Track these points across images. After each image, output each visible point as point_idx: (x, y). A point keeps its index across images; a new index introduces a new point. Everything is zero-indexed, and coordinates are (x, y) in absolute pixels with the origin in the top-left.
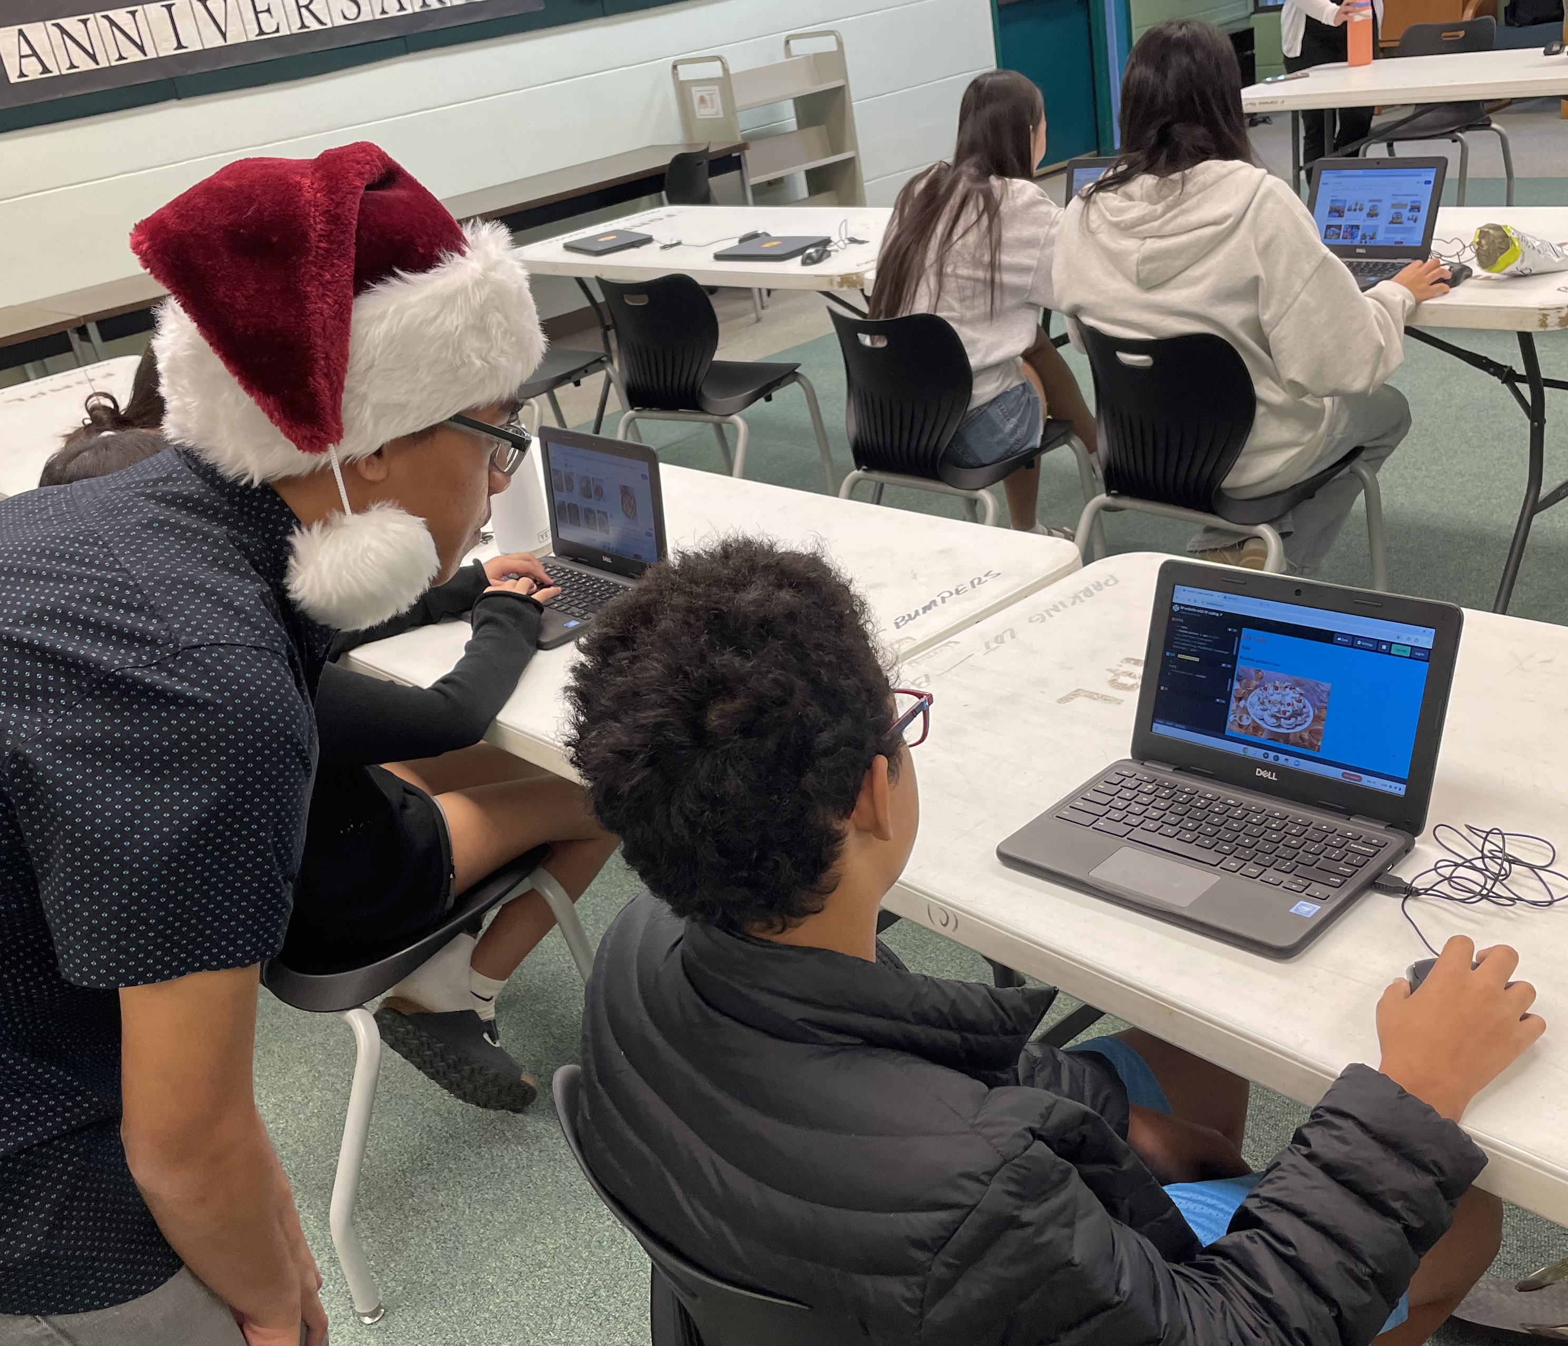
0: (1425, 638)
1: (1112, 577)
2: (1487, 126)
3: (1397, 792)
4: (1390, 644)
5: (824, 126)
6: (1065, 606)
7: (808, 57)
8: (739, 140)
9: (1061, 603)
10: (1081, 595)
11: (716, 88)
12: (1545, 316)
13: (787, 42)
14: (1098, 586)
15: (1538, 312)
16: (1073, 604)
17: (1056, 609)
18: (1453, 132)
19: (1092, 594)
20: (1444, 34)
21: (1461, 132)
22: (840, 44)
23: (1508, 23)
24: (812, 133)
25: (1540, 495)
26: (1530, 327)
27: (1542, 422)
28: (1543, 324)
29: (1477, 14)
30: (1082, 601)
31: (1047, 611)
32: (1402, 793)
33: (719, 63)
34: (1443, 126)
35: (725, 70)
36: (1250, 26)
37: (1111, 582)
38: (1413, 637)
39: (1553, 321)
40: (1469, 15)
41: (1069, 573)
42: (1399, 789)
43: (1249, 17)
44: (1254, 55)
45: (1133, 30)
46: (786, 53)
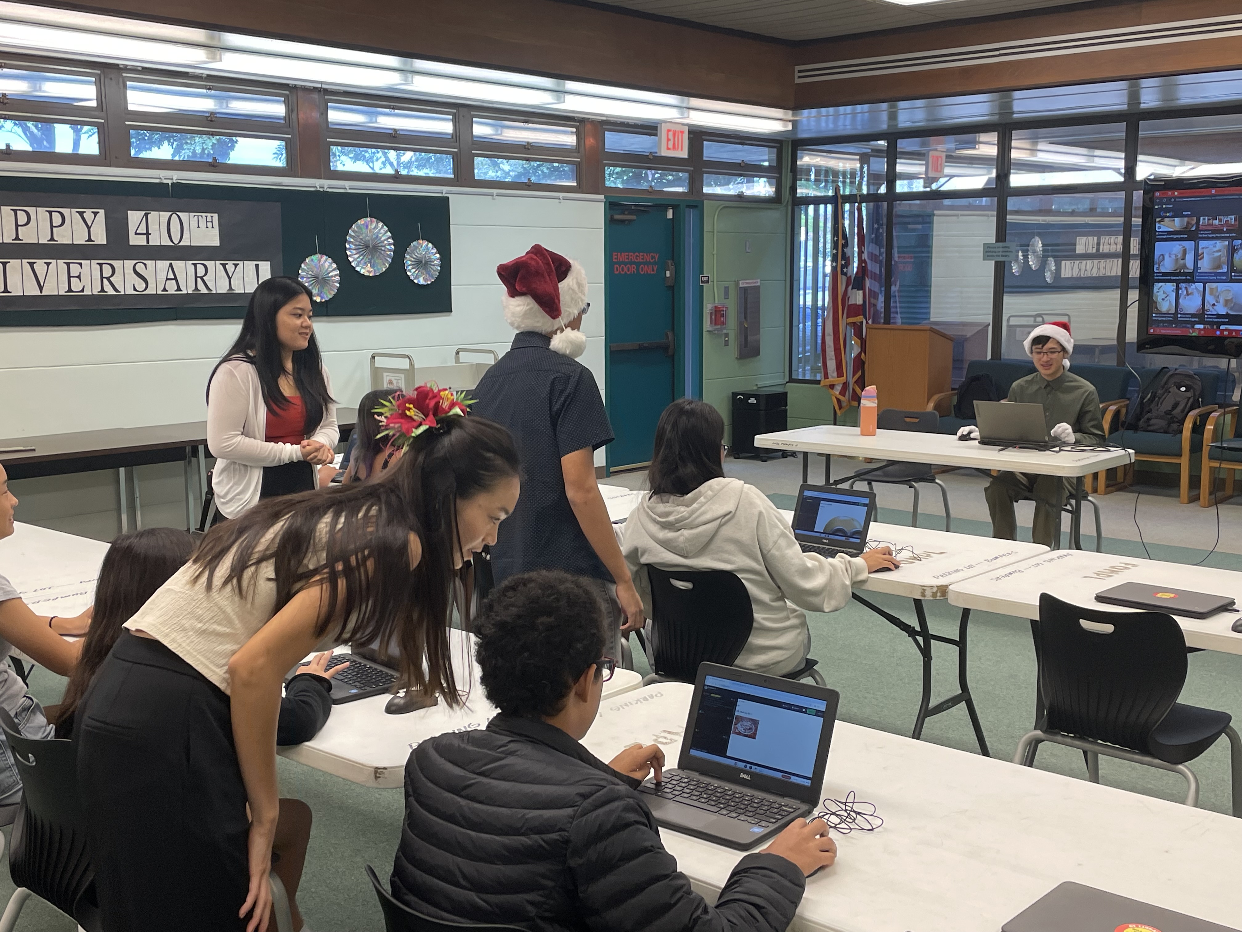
0: (821, 706)
1: (659, 693)
2: (932, 480)
3: (807, 784)
4: (806, 708)
6: (631, 704)
7: (472, 365)
9: (630, 703)
10: (642, 700)
11: (403, 376)
12: (924, 590)
13: (458, 353)
14: (652, 697)
15: (922, 587)
16: (637, 703)
17: (626, 705)
18: (909, 480)
19: (647, 700)
20: (906, 419)
21: (915, 482)
25: (930, 705)
26: (919, 596)
27: (930, 658)
28: (923, 594)
29: (935, 408)
30: (641, 702)
31: (621, 706)
32: (809, 785)
33: (408, 359)
34: (903, 476)
35: (411, 364)
36: (786, 391)
37: (659, 695)
38: (816, 705)
41: (636, 689)
42: (808, 783)
43: (785, 384)
44: (787, 410)
45: (704, 381)
46: (457, 360)
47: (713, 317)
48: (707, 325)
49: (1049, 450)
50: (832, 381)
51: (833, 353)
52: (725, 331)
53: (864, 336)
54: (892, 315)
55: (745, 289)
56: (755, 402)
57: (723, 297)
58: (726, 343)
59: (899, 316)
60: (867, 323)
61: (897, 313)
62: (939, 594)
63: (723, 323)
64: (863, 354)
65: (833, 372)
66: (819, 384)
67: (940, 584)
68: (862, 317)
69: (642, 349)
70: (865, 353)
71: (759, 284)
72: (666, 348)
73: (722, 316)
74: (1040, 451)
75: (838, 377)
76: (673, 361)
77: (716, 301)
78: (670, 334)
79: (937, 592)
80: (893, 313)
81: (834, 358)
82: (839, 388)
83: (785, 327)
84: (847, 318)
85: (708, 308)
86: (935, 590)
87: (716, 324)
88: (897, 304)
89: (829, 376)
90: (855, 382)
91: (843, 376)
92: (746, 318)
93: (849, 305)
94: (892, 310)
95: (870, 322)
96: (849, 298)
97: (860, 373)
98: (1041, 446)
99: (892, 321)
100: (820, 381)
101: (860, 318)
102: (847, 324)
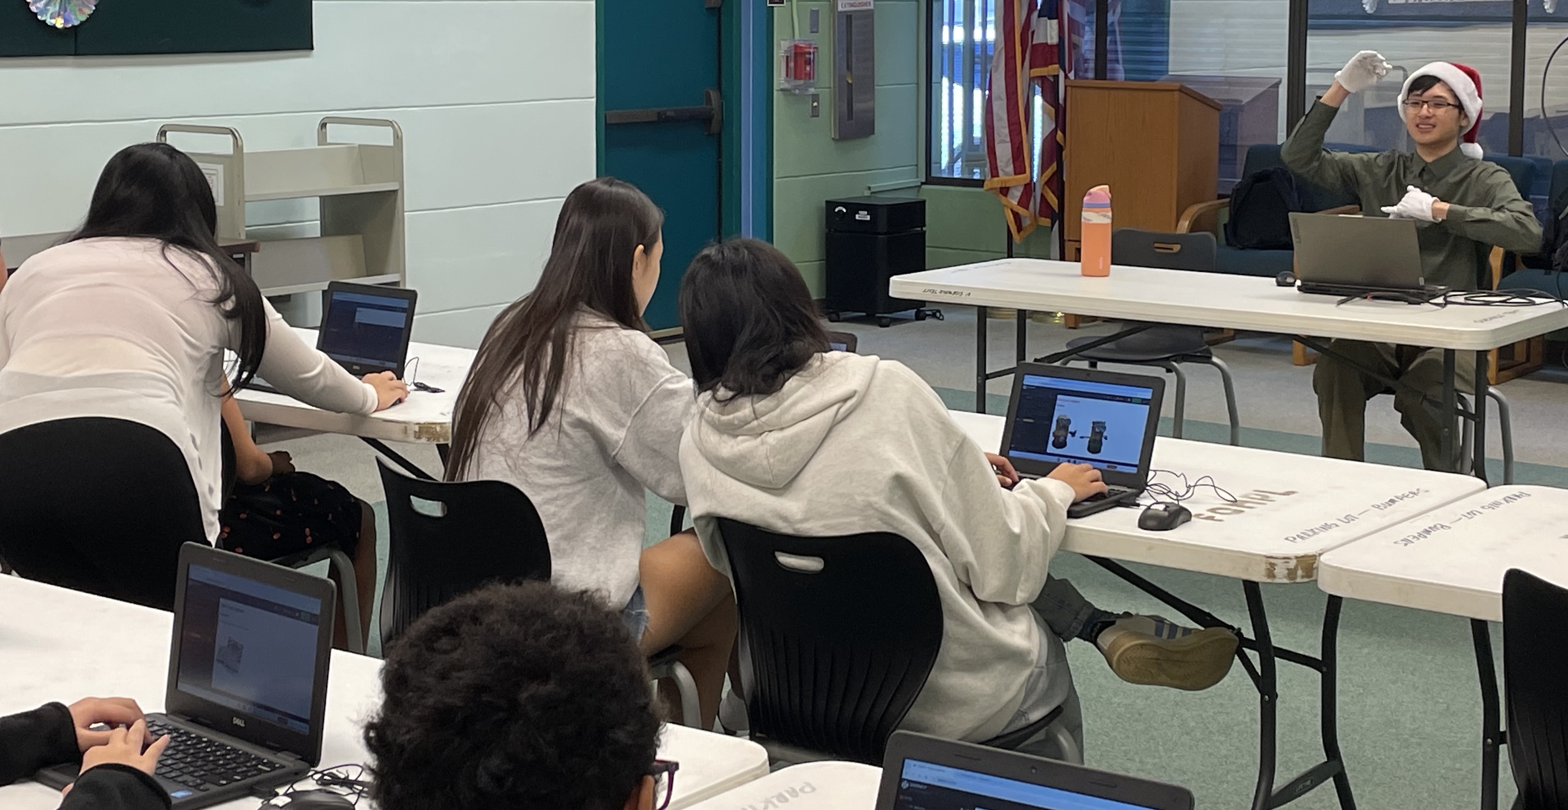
1: (808, 784)
2: (1206, 358)
5: (359, 238)
7: (351, 149)
8: (243, 239)
9: (752, 807)
10: (775, 801)
11: (220, 168)
12: (1273, 565)
13: (323, 125)
14: (794, 793)
15: (1264, 559)
16: (766, 808)
18: (1168, 358)
19: (786, 800)
20: (1157, 245)
21: (1175, 361)
22: (398, 138)
23: (1229, 244)
24: (341, 244)
25: (1274, 787)
26: (1258, 575)
27: (1274, 696)
28: (1271, 573)
29: (1193, 228)
30: (775, 806)
33: (230, 137)
34: (1153, 351)
35: (237, 146)
36: (921, 197)
37: (807, 789)
39: (1281, 572)
40: (1184, 226)
41: (757, 778)
43: (919, 187)
44: (925, 232)
45: (775, 181)
46: (322, 139)
47: (792, 64)
48: (780, 79)
49: (1428, 302)
50: (1005, 181)
51: (1007, 131)
52: (812, 90)
53: (1061, 101)
54: (1109, 66)
55: (849, 17)
56: (868, 218)
57: (809, 31)
58: (815, 112)
59: (1120, 67)
60: (1066, 77)
61: (1117, 61)
62: (1300, 572)
63: (809, 76)
64: (1059, 133)
65: (1007, 166)
66: (982, 186)
67: (1301, 553)
68: (1057, 66)
69: (663, 121)
70: (1064, 132)
71: (872, 7)
72: (705, 120)
73: (808, 62)
74: (1410, 303)
75: (1016, 174)
76: (720, 145)
77: (797, 36)
78: (714, 95)
79: (1296, 568)
80: (1111, 61)
81: (1008, 139)
82: (1016, 194)
83: (918, 84)
84: (1031, 68)
85: (781, 48)
86: (1292, 564)
87: (796, 78)
88: (1118, 45)
89: (1000, 172)
90: (1046, 183)
91: (1025, 172)
92: (849, 68)
93: (1033, 46)
94: (1110, 56)
95: (1071, 75)
96: (1033, 32)
97: (1054, 167)
98: (1413, 295)
99: (1109, 75)
100: (983, 181)
101: (1053, 69)
102: (1032, 79)
